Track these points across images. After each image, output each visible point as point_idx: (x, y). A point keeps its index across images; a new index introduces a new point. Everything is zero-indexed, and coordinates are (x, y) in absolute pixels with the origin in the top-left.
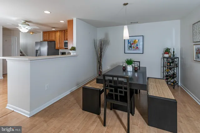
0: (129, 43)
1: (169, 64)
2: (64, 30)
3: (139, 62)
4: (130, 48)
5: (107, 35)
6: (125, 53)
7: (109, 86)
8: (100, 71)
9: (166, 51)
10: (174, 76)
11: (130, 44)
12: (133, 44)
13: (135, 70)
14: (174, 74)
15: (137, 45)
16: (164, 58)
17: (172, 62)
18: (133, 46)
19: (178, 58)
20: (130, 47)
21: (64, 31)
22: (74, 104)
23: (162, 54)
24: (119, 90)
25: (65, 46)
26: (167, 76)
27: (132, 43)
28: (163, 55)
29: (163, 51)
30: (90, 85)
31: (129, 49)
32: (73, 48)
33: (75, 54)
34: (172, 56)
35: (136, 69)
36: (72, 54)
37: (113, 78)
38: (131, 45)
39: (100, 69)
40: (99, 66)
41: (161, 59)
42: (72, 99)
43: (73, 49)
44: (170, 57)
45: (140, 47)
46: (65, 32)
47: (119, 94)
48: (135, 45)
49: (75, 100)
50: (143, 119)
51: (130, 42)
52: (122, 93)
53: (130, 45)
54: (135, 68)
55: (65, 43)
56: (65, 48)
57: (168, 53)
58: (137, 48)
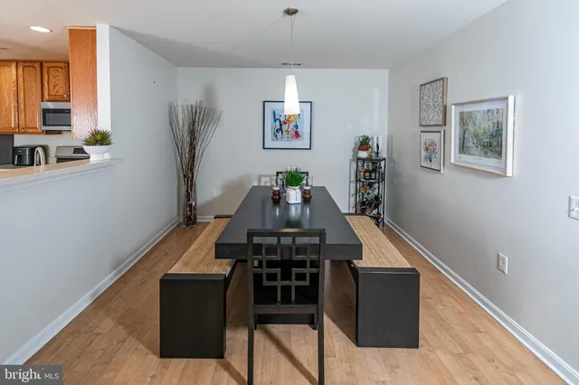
0: (275, 121)
1: (367, 174)
2: (41, 63)
3: (307, 173)
4: (279, 135)
5: (209, 92)
6: (264, 148)
7: (264, 264)
8: (191, 205)
9: (361, 144)
10: (376, 202)
11: (278, 122)
12: (285, 123)
14: (377, 198)
15: (297, 127)
16: (359, 159)
17: (374, 170)
18: (285, 128)
19: (385, 159)
20: (278, 131)
21: (37, 65)
22: (119, 342)
23: (353, 151)
24: (295, 270)
25: (45, 124)
26: (363, 204)
27: (282, 119)
28: (355, 154)
29: (355, 144)
30: (186, 264)
31: (276, 136)
32: (99, 137)
33: (107, 156)
34: (374, 155)
35: (308, 196)
36: (94, 158)
37: (279, 240)
38: (281, 125)
39: (188, 200)
40: (187, 191)
41: (350, 164)
42: (107, 324)
43: (100, 139)
44: (369, 159)
45: (305, 130)
46: (45, 70)
47: (294, 283)
48: (292, 125)
49: (120, 327)
50: (341, 332)
51: (277, 117)
52: (305, 280)
53: (278, 127)
54: (306, 192)
55: (46, 112)
56: (48, 132)
57: (367, 150)
58: (297, 135)
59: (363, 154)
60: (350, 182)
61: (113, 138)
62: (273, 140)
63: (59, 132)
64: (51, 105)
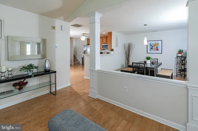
1: (181, 61)
3: (157, 59)
4: (152, 50)
6: (147, 53)
9: (179, 52)
13: (152, 63)
15: (157, 47)
16: (178, 56)
18: (153, 48)
20: (151, 48)
21: (102, 38)
23: (177, 54)
25: (103, 48)
26: (180, 70)
27: (153, 45)
29: (177, 52)
32: (112, 50)
37: (137, 64)
41: (175, 58)
45: (160, 48)
47: (140, 72)
48: (156, 47)
51: (151, 45)
52: (142, 71)
53: (151, 47)
54: (152, 62)
55: (103, 46)
56: (103, 50)
57: (181, 53)
58: (157, 50)
59: (180, 55)
60: (175, 65)
61: (114, 50)
62: (150, 51)
63: (104, 50)
64: (103, 45)
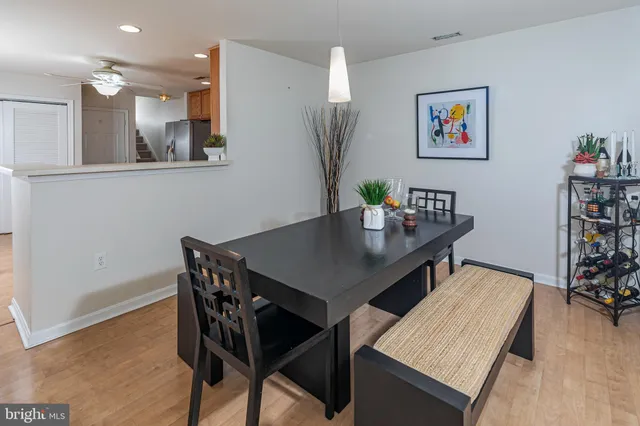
0: (433, 120)
1: (595, 207)
3: (455, 193)
4: (439, 139)
6: (418, 157)
9: (582, 150)
11: (436, 121)
12: (447, 122)
13: (407, 226)
15: (464, 126)
18: (447, 128)
20: (438, 133)
24: (225, 305)
26: (587, 262)
27: (443, 116)
31: (435, 140)
34: (613, 173)
35: (411, 224)
36: (211, 159)
38: (441, 125)
43: (215, 141)
44: (597, 181)
45: (477, 131)
48: (458, 124)
51: (436, 114)
53: (437, 128)
54: (405, 218)
57: (593, 160)
58: (465, 138)
59: (587, 170)
60: (559, 228)
62: (430, 146)
